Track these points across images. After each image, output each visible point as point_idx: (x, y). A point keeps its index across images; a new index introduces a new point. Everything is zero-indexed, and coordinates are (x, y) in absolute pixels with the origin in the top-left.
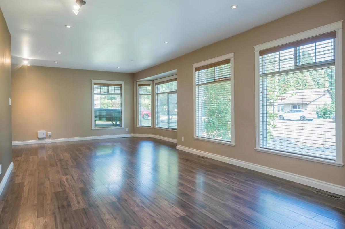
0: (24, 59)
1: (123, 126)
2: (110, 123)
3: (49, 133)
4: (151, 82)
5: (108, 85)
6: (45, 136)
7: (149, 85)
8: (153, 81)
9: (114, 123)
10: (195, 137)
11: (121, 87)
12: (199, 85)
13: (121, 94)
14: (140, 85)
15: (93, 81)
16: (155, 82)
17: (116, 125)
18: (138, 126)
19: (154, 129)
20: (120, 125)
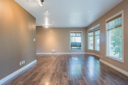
0: (46, 26)
1: (82, 49)
2: (77, 48)
3: (55, 51)
4: (93, 31)
5: (76, 33)
6: (54, 52)
7: (92, 32)
8: (94, 30)
9: (79, 48)
10: (106, 56)
11: (81, 33)
12: (108, 30)
13: (81, 36)
14: (89, 32)
15: (70, 32)
16: (95, 30)
17: (80, 49)
18: (88, 49)
19: (94, 51)
20: (81, 49)
